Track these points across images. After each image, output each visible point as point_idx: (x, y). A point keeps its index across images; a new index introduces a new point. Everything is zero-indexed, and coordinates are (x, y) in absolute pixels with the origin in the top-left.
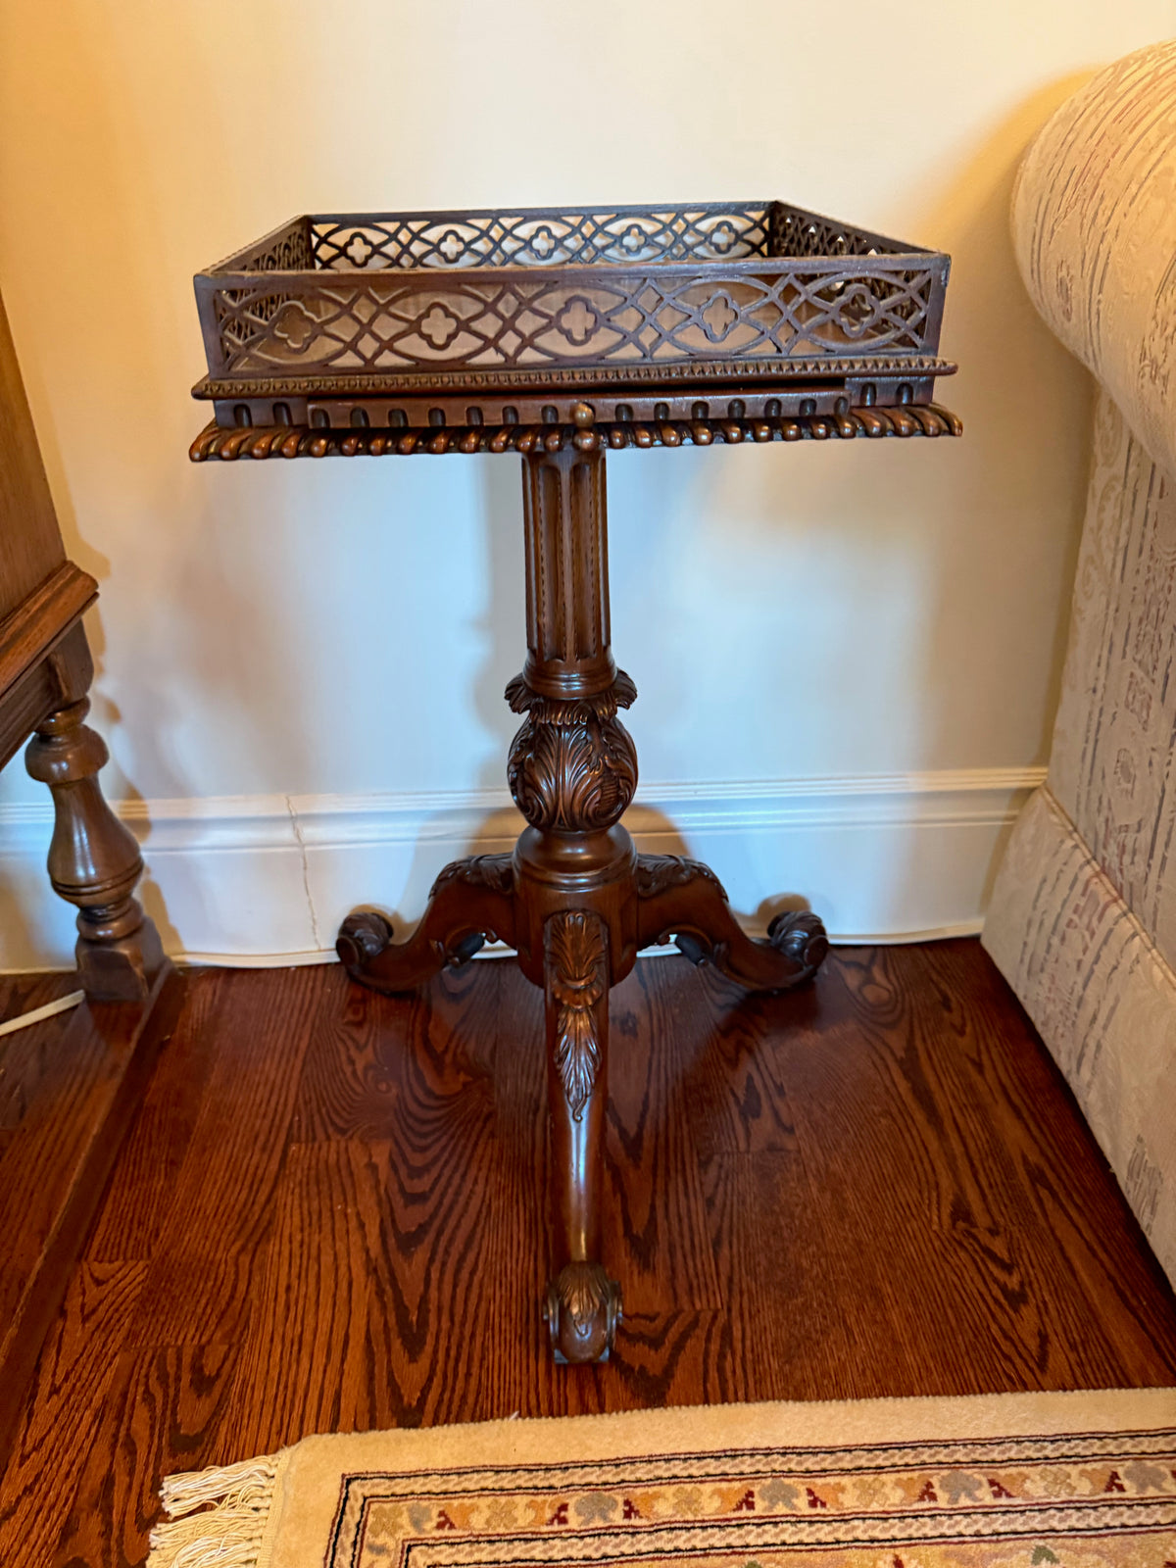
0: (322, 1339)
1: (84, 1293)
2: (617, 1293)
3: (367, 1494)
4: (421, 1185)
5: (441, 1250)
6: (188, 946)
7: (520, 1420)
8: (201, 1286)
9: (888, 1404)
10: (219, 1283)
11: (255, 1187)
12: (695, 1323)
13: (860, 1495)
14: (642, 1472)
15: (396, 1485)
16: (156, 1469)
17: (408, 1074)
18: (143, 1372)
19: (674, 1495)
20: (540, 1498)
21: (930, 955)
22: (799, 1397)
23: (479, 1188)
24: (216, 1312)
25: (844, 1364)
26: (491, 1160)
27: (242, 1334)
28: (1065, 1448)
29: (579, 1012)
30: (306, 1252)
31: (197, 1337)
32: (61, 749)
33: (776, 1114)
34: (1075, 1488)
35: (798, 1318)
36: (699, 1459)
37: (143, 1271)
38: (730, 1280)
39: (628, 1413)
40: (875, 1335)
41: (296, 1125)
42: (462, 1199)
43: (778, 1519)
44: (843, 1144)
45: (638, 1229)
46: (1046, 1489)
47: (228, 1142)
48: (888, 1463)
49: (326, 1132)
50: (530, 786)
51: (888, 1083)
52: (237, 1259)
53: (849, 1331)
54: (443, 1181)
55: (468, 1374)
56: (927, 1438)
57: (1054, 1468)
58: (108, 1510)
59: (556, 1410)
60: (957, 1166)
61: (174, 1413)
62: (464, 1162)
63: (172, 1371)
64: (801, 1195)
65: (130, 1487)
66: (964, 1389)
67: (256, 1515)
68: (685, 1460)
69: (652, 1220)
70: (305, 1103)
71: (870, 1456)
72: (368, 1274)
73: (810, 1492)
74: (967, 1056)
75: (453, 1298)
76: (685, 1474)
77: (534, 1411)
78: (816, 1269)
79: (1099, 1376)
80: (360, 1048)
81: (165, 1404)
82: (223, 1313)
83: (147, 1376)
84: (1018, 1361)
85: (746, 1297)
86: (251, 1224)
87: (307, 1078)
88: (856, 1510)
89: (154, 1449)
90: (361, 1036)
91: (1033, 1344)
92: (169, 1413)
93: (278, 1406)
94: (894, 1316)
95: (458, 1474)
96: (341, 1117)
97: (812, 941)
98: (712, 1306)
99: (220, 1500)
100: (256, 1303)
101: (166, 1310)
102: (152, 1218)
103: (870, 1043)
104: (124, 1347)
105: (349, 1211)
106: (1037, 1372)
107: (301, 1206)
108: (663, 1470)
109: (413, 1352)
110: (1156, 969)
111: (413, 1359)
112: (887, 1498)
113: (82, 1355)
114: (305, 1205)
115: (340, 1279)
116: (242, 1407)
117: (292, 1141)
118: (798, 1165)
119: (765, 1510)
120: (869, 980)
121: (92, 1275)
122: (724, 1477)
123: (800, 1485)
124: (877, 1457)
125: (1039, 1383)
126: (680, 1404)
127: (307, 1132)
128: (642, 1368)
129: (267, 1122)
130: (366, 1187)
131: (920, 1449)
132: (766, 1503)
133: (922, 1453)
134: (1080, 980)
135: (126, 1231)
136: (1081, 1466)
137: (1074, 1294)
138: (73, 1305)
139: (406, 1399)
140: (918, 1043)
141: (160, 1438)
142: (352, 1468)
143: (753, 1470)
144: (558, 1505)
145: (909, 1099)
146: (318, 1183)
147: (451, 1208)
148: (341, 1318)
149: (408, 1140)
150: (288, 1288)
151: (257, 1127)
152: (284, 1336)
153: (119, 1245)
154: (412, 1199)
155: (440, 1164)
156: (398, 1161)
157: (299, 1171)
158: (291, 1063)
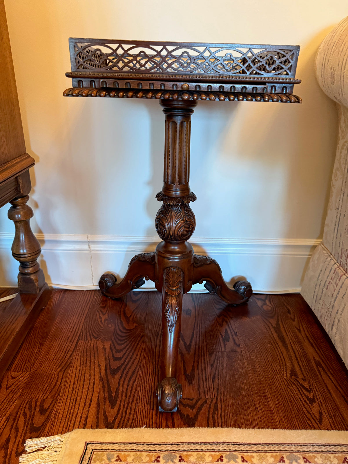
0: (83, 400)
1: (8, 381)
2: (181, 388)
3: (93, 449)
4: (119, 355)
5: (124, 375)
6: (53, 282)
7: (146, 428)
8: (46, 381)
10: (52, 380)
11: (66, 353)
12: (206, 402)
13: (259, 459)
14: (186, 447)
15: (103, 446)
16: (24, 437)
17: (118, 323)
18: (24, 406)
19: (196, 455)
20: (151, 453)
21: (284, 298)
22: (239, 427)
23: (138, 357)
24: (50, 389)
25: (254, 418)
26: (142, 349)
27: (57, 396)
28: (329, 448)
29: (173, 297)
30: (81, 373)
31: (43, 396)
32: (19, 210)
33: (234, 340)
34: (332, 461)
35: (239, 403)
36: (205, 444)
37: (28, 375)
38: (218, 389)
39: (182, 428)
40: (265, 409)
41: (81, 335)
42: (132, 360)
44: (255, 351)
45: (188, 372)
46: (322, 461)
47: (59, 339)
48: (269, 450)
49: (91, 338)
50: (162, 225)
51: (270, 334)
52: (58, 374)
53: (256, 408)
54: (126, 354)
55: (130, 414)
56: (282, 442)
57: (325, 455)
58: (7, 449)
59: (158, 426)
60: (292, 360)
61: (32, 420)
62: (134, 349)
63: (33, 406)
64: (242, 365)
65: (15, 443)
66: (294, 428)
67: (55, 453)
68: (200, 444)
69: (193, 370)
70: (85, 329)
71: (263, 447)
72: (100, 381)
73: (242, 457)
74: (296, 327)
75: (127, 389)
76: (200, 449)
77: (151, 426)
78: (246, 388)
79: (339, 426)
80: (103, 314)
81: (30, 417)
82: (52, 390)
83: (25, 408)
84: (312, 420)
85: (222, 394)
86: (64, 363)
87: (86, 322)
89: (25, 430)
90: (104, 311)
91: (317, 415)
92: (31, 419)
93: (67, 420)
94: (272, 405)
95: (124, 444)
96: (96, 334)
97: (247, 289)
98: (211, 397)
99: (44, 448)
100: (63, 387)
101: (34, 388)
102: (33, 360)
103: (265, 322)
104: (19, 398)
105: (96, 361)
106: (319, 424)
107: (80, 359)
108: (193, 447)
109: (113, 405)
111: (112, 408)
112: (268, 461)
113: (5, 400)
114: (82, 359)
115: (91, 382)
116: (55, 419)
117: (79, 340)
118: (241, 356)
119: (227, 462)
120: (265, 304)
121: (11, 376)
122: (213, 451)
123: (239, 455)
124: (265, 447)
125: (319, 427)
126: (199, 427)
127: (85, 337)
128: (188, 415)
129: (72, 334)
130: (102, 354)
131: (279, 446)
132: (227, 460)
133: (280, 447)
134: (333, 300)
135: (24, 363)
136: (334, 455)
137: (331, 401)
138: (4, 384)
139: (109, 420)
140: (280, 323)
141: (27, 427)
142: (89, 440)
143: (223, 449)
144: (157, 456)
145: (277, 339)
146: (86, 352)
147: (128, 362)
148: (90, 394)
149: (116, 341)
150: (74, 383)
151: (69, 335)
152: (71, 398)
153: (21, 367)
154: (116, 359)
155: (126, 349)
156: (113, 347)
157: (81, 349)
158: (82, 317)
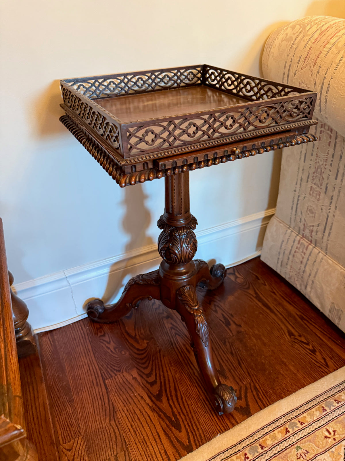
0: (151, 437)
1: (66, 456)
4: (152, 379)
5: (169, 396)
8: (104, 437)
9: (302, 390)
10: (109, 433)
11: (102, 399)
13: (310, 417)
14: (259, 435)
17: (128, 346)
19: (270, 437)
20: (238, 455)
21: (247, 265)
22: (282, 398)
23: (169, 373)
26: (168, 364)
27: (126, 446)
29: (200, 315)
30: (130, 413)
31: (112, 453)
33: (234, 322)
35: (270, 377)
36: (269, 425)
37: (82, 440)
38: (248, 373)
39: (245, 421)
40: (289, 373)
41: (103, 374)
42: (166, 378)
43: (296, 432)
44: (254, 325)
45: (218, 368)
47: (84, 387)
48: (311, 406)
49: (114, 373)
50: (172, 254)
51: (256, 304)
52: (110, 424)
53: (283, 375)
54: (158, 375)
55: (198, 429)
56: (316, 396)
59: (227, 429)
60: (283, 322)
62: (160, 367)
64: (252, 343)
66: (315, 380)
68: (267, 427)
69: (220, 364)
70: (102, 366)
71: (306, 406)
72: (153, 412)
73: (299, 422)
74: (270, 291)
75: (180, 408)
76: (269, 431)
78: (267, 362)
80: (109, 343)
82: (116, 442)
84: (322, 367)
85: (254, 376)
86: (108, 410)
87: (98, 358)
88: (312, 421)
90: (107, 339)
91: (323, 361)
94: (292, 368)
95: (214, 458)
96: (116, 367)
98: (248, 382)
100: (124, 434)
101: (97, 449)
102: (74, 422)
103: (246, 295)
105: (136, 395)
106: (327, 368)
107: (120, 399)
108: (263, 432)
109: (179, 429)
110: (329, 260)
111: (180, 431)
112: (316, 415)
114: (121, 398)
115: (145, 417)
117: (105, 380)
118: (247, 335)
119: (292, 431)
120: (236, 277)
121: (66, 449)
122: (278, 427)
123: (296, 421)
124: (308, 405)
125: (329, 371)
126: (256, 413)
127: (108, 375)
128: (241, 407)
129: (93, 377)
130: (136, 385)
131: (316, 399)
132: (291, 429)
134: (303, 266)
135: (68, 429)
137: (325, 345)
139: (185, 444)
140: (257, 291)
143: (283, 422)
144: (244, 454)
145: (263, 307)
146: (121, 390)
147: (165, 382)
148: (153, 428)
149: (140, 366)
150: (132, 426)
151: (91, 379)
152: (139, 441)
153: (68, 435)
154: (152, 384)
155: (154, 370)
156: (141, 374)
157: (113, 388)
158: (90, 355)
